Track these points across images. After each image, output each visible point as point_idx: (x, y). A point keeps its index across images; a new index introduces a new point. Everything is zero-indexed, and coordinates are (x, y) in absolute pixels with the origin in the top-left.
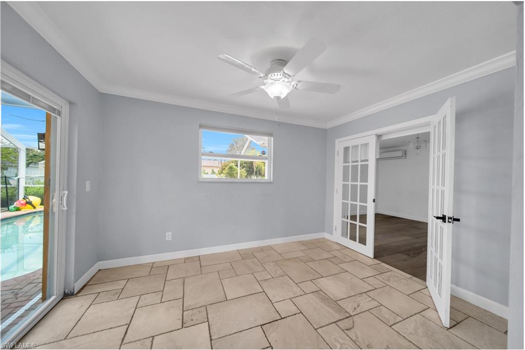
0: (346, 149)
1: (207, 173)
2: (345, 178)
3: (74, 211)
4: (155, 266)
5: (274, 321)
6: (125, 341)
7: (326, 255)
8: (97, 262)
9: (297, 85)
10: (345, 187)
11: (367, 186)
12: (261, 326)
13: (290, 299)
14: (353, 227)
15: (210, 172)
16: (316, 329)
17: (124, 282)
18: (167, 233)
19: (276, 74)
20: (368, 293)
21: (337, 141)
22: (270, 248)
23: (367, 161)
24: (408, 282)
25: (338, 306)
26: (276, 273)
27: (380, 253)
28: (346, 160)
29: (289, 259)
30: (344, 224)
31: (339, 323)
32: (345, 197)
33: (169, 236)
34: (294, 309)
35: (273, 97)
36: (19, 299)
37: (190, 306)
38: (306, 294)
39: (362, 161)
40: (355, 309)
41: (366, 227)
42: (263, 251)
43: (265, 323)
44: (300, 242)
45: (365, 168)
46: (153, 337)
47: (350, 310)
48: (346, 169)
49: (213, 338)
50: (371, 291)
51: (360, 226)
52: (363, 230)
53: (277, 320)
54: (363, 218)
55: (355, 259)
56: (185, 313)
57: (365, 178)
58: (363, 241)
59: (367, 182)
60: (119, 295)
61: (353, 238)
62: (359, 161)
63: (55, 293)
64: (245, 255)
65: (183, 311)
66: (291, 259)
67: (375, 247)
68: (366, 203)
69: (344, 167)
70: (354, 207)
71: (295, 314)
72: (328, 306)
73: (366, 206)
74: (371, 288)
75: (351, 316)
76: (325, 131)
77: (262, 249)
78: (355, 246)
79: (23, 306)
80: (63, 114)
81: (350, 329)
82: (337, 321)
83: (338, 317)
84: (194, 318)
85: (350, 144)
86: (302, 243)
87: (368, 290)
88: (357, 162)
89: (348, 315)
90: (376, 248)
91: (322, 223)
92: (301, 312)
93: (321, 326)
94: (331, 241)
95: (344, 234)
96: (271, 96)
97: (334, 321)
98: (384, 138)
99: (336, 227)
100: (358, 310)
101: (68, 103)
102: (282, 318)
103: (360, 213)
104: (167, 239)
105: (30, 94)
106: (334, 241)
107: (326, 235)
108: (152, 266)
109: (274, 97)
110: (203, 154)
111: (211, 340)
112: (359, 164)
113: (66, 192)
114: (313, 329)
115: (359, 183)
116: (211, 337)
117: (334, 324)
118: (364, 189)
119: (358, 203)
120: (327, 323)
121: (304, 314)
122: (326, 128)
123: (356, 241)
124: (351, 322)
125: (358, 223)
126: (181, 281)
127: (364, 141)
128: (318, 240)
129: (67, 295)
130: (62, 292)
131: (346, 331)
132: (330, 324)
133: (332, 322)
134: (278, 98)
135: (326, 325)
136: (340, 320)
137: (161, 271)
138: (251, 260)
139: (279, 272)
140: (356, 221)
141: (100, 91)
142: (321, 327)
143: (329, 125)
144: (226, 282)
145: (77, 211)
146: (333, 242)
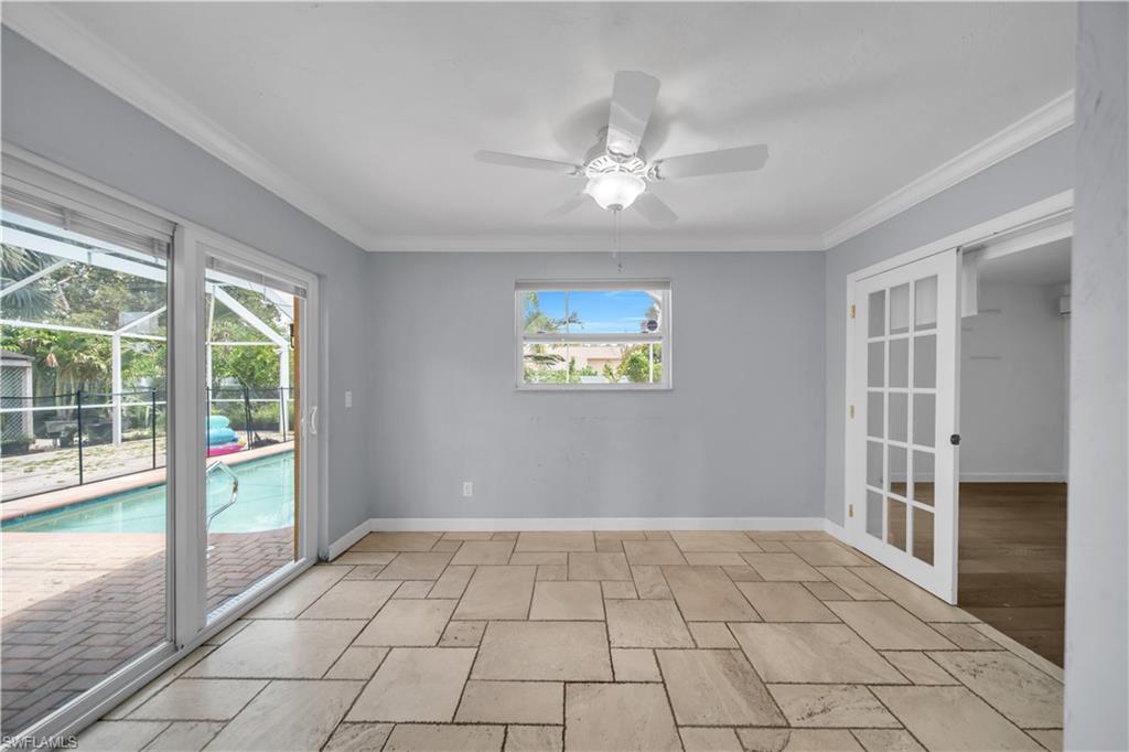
0: (877, 299)
1: (596, 374)
2: (875, 377)
3: (327, 436)
4: (445, 537)
5: (595, 682)
6: (356, 643)
7: (802, 574)
8: (367, 519)
9: (656, 169)
10: (874, 401)
11: (933, 396)
12: (565, 682)
13: (654, 649)
14: (897, 509)
15: (601, 372)
16: (677, 726)
17: (394, 555)
18: (465, 484)
19: (601, 159)
20: (876, 690)
21: (851, 278)
22: (668, 536)
23: (934, 326)
24: (1051, 692)
25: (766, 697)
26: (651, 591)
27: (972, 595)
28: (876, 327)
29: (695, 568)
30: (873, 501)
31: (745, 730)
32: (874, 427)
33: (468, 489)
34: (651, 672)
35: (605, 208)
36: (282, 557)
37: (463, 614)
38: (696, 648)
39: (917, 328)
40: (810, 715)
41: (932, 514)
42: (647, 540)
43: (576, 679)
44: (746, 533)
45: (927, 347)
46: (391, 648)
47: (793, 714)
48: (875, 352)
49: (472, 677)
50: (890, 685)
51: (915, 508)
52: (925, 522)
53: (603, 682)
54: (925, 490)
55: (889, 597)
56: (452, 624)
57: (927, 376)
58: (925, 552)
59: (934, 386)
60: (378, 573)
61: (898, 541)
62: (912, 327)
63: (305, 554)
64: (602, 544)
65: (450, 620)
66: (703, 566)
67: (959, 575)
68: (933, 446)
69: (871, 346)
70: (898, 455)
71: (647, 682)
72: (738, 689)
73: (932, 456)
74: (896, 678)
75: (789, 726)
76: (820, 257)
77: (645, 537)
78: (903, 562)
79: (281, 566)
80: (309, 293)
82: (743, 727)
83: (750, 717)
84: (460, 636)
85: (884, 283)
86: (751, 537)
87: (879, 681)
88: (906, 330)
89: (781, 722)
90: (962, 578)
91: (818, 494)
92: (663, 682)
93: (695, 723)
94: (837, 542)
95: (872, 529)
96: (602, 206)
97: (733, 723)
98: (993, 254)
99: (851, 507)
100: (818, 721)
101: (315, 276)
102: (614, 682)
103: (914, 477)
104: (465, 494)
105: (261, 272)
106: (849, 542)
107: (827, 526)
108: (441, 537)
109: (610, 206)
110: (525, 338)
111: (468, 679)
112: (911, 335)
113: (316, 408)
114: (673, 723)
115: (911, 390)
116: (470, 673)
117: (731, 730)
118: (926, 406)
119: (910, 446)
120: (715, 722)
121: (668, 687)
122: (824, 249)
123: (905, 550)
124: (779, 742)
125: (909, 501)
126: (470, 570)
127: (922, 271)
128: (800, 536)
129: (321, 561)
130: (314, 555)
132: (719, 727)
133: (727, 723)
134: (617, 207)
135: (709, 727)
136: (751, 726)
137: (446, 547)
138: (612, 555)
139: (660, 590)
140: (905, 496)
141: (367, 250)
142: (693, 727)
143: (828, 241)
144: (541, 587)
145: (330, 437)
146: (844, 546)
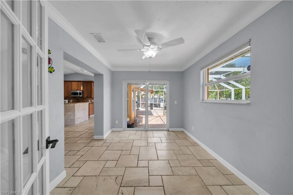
8: (182, 128)
16: (126, 167)
31: (122, 177)
47: (123, 189)
75: (121, 186)
81: (116, 179)
82: (123, 177)
83: (125, 179)
101: (168, 81)
117: (123, 175)
121: (136, 168)
124: (118, 183)
131: (117, 177)
132: (124, 173)
136: (123, 179)
141: (183, 71)
142: (125, 169)
